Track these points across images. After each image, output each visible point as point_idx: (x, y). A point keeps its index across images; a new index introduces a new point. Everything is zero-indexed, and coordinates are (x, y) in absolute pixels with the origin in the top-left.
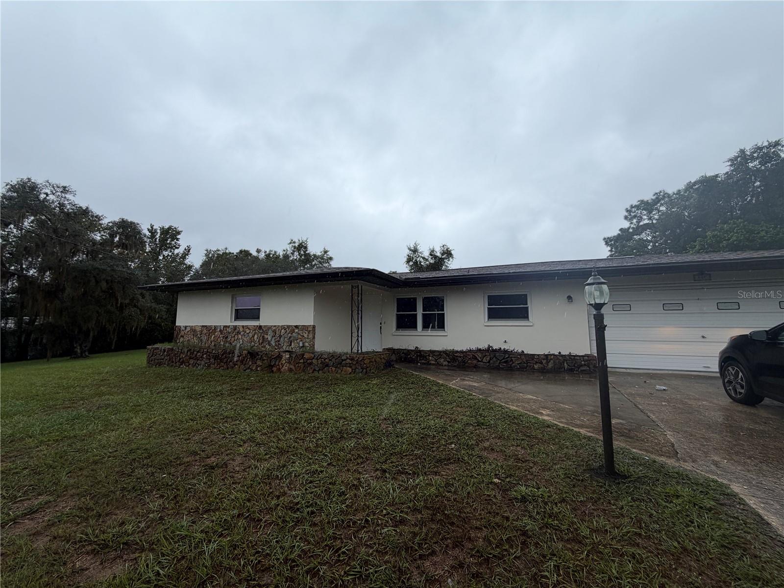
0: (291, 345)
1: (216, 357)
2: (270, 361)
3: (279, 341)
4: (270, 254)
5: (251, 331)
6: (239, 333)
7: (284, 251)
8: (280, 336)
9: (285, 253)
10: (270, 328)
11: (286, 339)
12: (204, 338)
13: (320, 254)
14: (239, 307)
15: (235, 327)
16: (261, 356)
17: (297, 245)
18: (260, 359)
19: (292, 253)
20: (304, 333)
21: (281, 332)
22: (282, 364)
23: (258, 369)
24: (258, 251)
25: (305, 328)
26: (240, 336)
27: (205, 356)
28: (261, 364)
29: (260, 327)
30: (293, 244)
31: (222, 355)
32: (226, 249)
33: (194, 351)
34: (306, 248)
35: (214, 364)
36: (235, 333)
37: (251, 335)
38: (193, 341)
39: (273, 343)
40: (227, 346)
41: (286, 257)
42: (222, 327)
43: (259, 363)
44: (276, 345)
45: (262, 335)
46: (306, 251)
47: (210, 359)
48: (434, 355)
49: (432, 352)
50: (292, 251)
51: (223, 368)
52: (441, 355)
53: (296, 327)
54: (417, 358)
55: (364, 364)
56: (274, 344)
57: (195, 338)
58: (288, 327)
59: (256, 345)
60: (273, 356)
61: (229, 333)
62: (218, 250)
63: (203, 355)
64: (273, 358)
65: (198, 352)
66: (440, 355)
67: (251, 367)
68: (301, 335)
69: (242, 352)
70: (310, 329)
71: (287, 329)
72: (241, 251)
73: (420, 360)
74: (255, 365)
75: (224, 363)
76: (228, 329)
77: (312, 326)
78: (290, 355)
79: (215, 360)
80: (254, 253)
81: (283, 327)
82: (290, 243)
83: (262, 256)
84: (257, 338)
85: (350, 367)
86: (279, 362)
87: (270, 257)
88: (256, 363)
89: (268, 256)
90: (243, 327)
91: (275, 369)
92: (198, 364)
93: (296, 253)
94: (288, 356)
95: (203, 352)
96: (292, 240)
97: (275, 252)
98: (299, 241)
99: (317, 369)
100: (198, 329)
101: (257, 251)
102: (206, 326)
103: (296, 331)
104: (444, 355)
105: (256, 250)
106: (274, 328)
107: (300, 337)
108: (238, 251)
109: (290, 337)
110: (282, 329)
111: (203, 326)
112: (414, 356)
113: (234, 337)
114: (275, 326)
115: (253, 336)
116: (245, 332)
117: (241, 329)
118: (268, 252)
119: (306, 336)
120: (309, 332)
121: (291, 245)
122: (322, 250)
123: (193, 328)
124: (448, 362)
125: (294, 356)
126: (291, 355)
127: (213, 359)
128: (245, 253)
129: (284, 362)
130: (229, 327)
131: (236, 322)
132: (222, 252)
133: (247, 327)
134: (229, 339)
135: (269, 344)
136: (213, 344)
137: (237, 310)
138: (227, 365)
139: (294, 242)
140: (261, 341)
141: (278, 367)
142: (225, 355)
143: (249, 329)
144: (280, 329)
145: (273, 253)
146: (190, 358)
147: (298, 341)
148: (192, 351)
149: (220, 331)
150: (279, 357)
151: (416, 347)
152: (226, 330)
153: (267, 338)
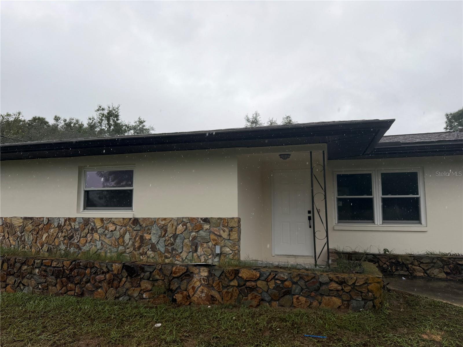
0: (196, 251)
1: (59, 273)
2: (170, 282)
3: (172, 244)
4: (70, 123)
5: (118, 227)
6: (94, 230)
7: (90, 119)
8: (175, 236)
9: (91, 121)
10: (154, 222)
11: (186, 241)
12: (29, 238)
13: (134, 124)
14: (90, 187)
15: (87, 221)
16: (151, 273)
17: (106, 112)
18: (148, 279)
19: (99, 122)
20: (222, 232)
21: (176, 229)
22: (193, 288)
23: (144, 296)
24: (57, 119)
25: (222, 222)
26: (96, 236)
27: (37, 270)
28: (150, 287)
29: (136, 221)
30: (102, 112)
31: (71, 270)
33: (15, 262)
34: (117, 116)
35: (55, 286)
36: (86, 231)
37: (117, 234)
38: (8, 243)
39: (161, 247)
40: (72, 252)
41: (92, 127)
42: (63, 220)
43: (146, 285)
44: (167, 251)
45: (140, 234)
47: (45, 276)
48: (422, 263)
49: (417, 259)
50: (99, 120)
52: (435, 263)
53: (206, 220)
56: (162, 250)
57: (11, 239)
58: (191, 220)
59: (128, 251)
60: (175, 273)
61: (76, 230)
64: (174, 278)
66: (432, 262)
67: (129, 293)
68: (216, 235)
70: (232, 224)
71: (188, 225)
76: (73, 224)
77: (236, 220)
78: (209, 272)
79: (57, 278)
80: (51, 122)
81: (181, 221)
82: (98, 110)
84: (130, 239)
88: (140, 286)
89: (68, 125)
90: (102, 220)
91: (179, 297)
92: (24, 285)
93: (105, 122)
94: (206, 274)
96: (100, 107)
97: (77, 121)
98: (109, 108)
100: (17, 223)
101: (55, 119)
102: (31, 218)
103: (206, 226)
106: (163, 222)
107: (213, 237)
108: (30, 118)
109: (195, 238)
110: (178, 225)
111: (26, 219)
113: (86, 236)
114: (165, 219)
115: (122, 236)
116: (107, 229)
117: (98, 224)
118: (68, 121)
119: (225, 235)
120: (231, 229)
121: (100, 112)
122: (137, 119)
123: (8, 221)
125: (218, 274)
126: (213, 273)
127: (53, 277)
129: (198, 284)
130: (75, 220)
131: (86, 212)
133: (110, 220)
134: (76, 241)
135: (153, 248)
136: (45, 248)
137: (87, 193)
139: (103, 109)
140: (137, 245)
141: (185, 292)
143: (114, 223)
144: (175, 224)
145: (74, 121)
146: (9, 274)
147: (210, 244)
149: (59, 226)
150: (188, 275)
151: (385, 250)
152: (70, 224)
153: (150, 239)
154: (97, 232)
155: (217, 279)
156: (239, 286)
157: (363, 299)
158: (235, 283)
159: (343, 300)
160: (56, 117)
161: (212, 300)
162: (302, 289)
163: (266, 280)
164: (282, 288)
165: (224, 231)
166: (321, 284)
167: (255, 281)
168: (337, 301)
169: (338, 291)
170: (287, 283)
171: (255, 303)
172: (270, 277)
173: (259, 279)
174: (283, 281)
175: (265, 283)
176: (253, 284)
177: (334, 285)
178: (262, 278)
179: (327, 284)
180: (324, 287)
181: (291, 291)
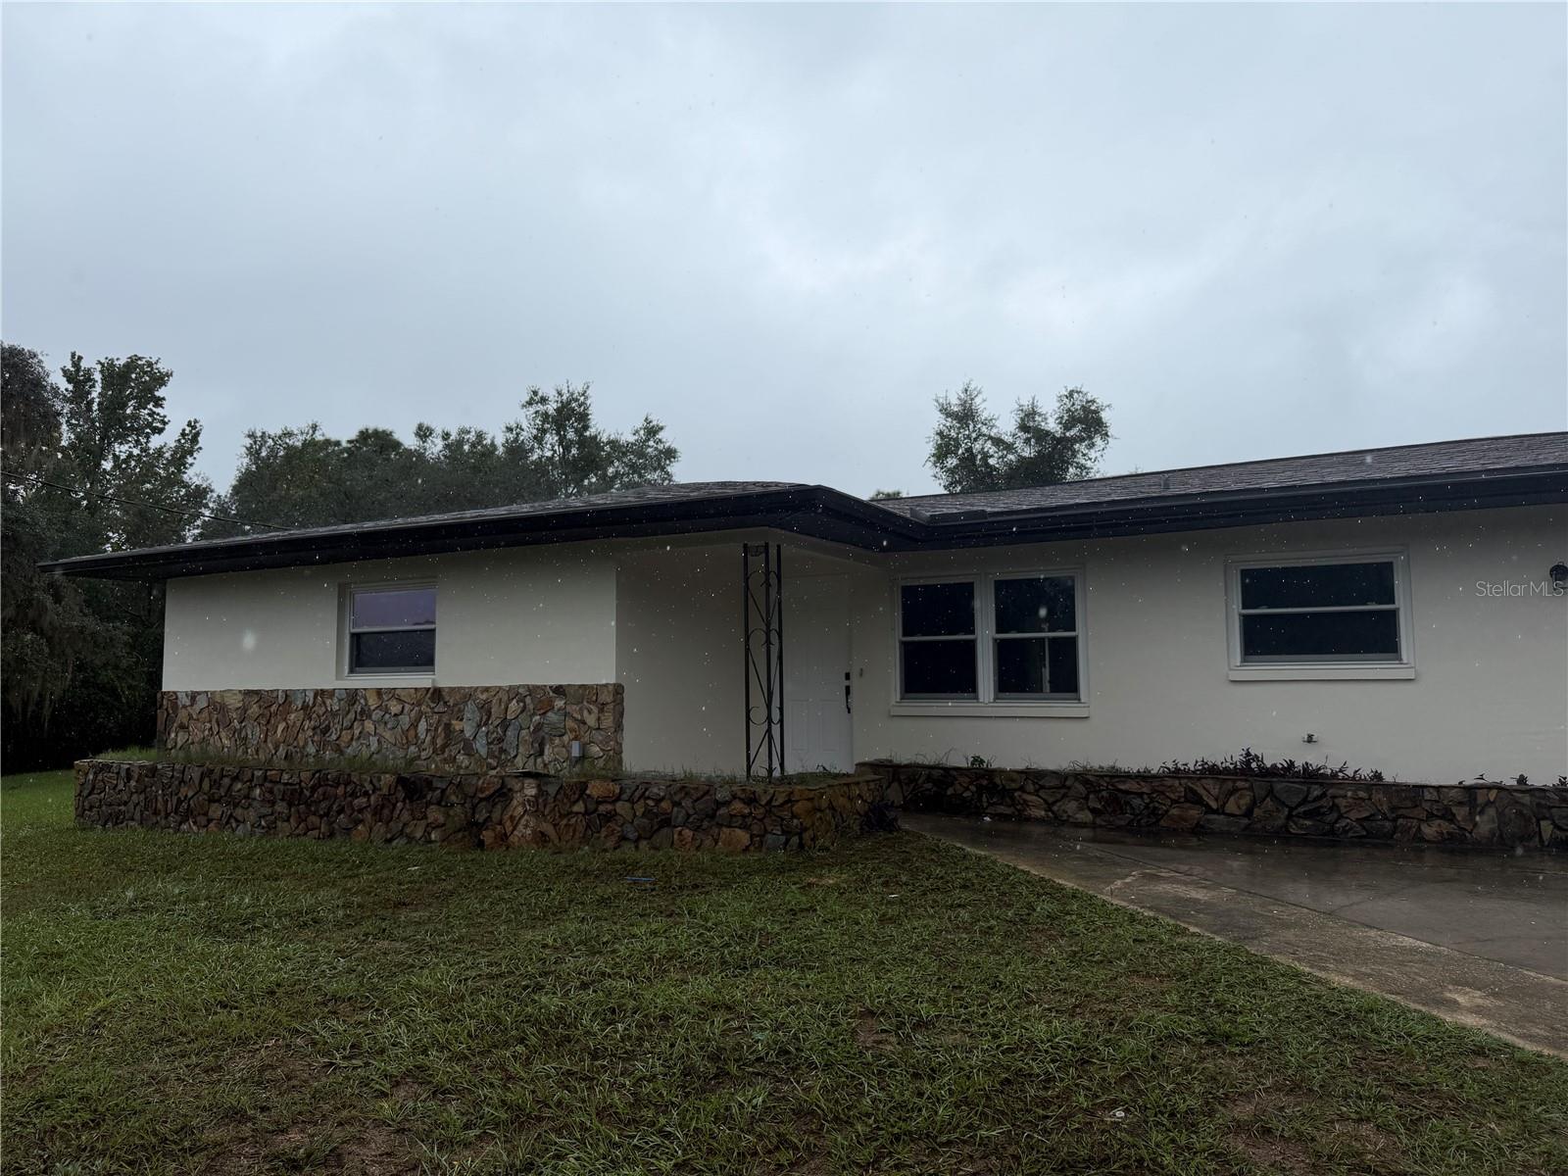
0: (541, 753)
1: (294, 796)
2: (474, 808)
3: (501, 740)
4: (460, 443)
5: (407, 707)
6: (365, 714)
7: (509, 429)
8: (505, 724)
9: (511, 436)
10: (468, 694)
11: (524, 732)
12: (254, 733)
13: (632, 439)
14: (363, 625)
15: (353, 695)
16: (443, 791)
17: (551, 408)
18: (439, 803)
19: (535, 437)
20: (585, 713)
21: (506, 709)
22: (512, 818)
23: (433, 836)
24: (423, 433)
25: (587, 694)
26: (369, 726)
27: (258, 791)
28: (441, 820)
29: (437, 694)
30: (540, 408)
31: (314, 789)
32: (314, 428)
33: (222, 776)
34: (584, 418)
35: (288, 820)
36: (351, 716)
37: (405, 720)
38: (219, 744)
39: (480, 746)
40: (327, 758)
41: (516, 450)
42: (311, 695)
43: (435, 814)
44: (490, 754)
45: (445, 719)
46: (586, 428)
47: (273, 803)
48: (1042, 787)
49: (1034, 777)
50: (535, 432)
51: (315, 833)
52: (1069, 788)
53: (559, 690)
54: (980, 796)
55: (794, 816)
56: (483, 752)
57: (223, 734)
58: (532, 690)
59: (424, 755)
60: (482, 790)
61: (334, 714)
62: (289, 434)
63: (251, 789)
64: (481, 800)
65: (235, 779)
66: (1064, 786)
67: (408, 830)
68: (576, 720)
69: (379, 780)
70: (606, 697)
71: (528, 700)
72: (364, 436)
73: (991, 805)
74: (423, 823)
75: (321, 817)
76: (328, 702)
77: (611, 688)
78: (539, 787)
79: (290, 805)
80: (410, 441)
81: (513, 693)
82: (530, 403)
83: (435, 447)
84: (428, 731)
85: (745, 827)
86: (504, 809)
87: (462, 453)
88: (425, 817)
89: (454, 448)
90: (379, 692)
91: (487, 836)
92: (237, 821)
93: (551, 439)
94: (533, 792)
95: (251, 781)
96: (535, 393)
97: (480, 436)
98: (560, 394)
99: (631, 836)
100: (234, 702)
101: (417, 434)
102: (257, 692)
103: (559, 703)
104: (1077, 785)
105: (414, 428)
106: (484, 696)
107: (570, 724)
108: (353, 435)
109: (539, 727)
110: (510, 700)
111: (248, 693)
112: (967, 789)
113: (351, 727)
114: (487, 689)
115: (414, 725)
116: (387, 711)
117: (373, 702)
118: (453, 437)
119: (591, 720)
120: (602, 708)
121: (532, 410)
122: (640, 423)
123: (218, 699)
124: (1093, 811)
125: (552, 790)
126: (544, 788)
127: (284, 804)
128: (377, 443)
129: (520, 810)
130: (331, 693)
131: (354, 677)
132: (301, 438)
133: (392, 693)
134: (334, 737)
135: (468, 749)
136: (282, 752)
137: (356, 638)
138: (331, 824)
139: (544, 400)
140: (439, 742)
141: (499, 827)
142: (320, 790)
143: (399, 700)
144: (505, 698)
145: (472, 437)
146: (212, 800)
147: (566, 738)
148: (216, 776)
149: (305, 707)
150: (503, 794)
151: (977, 760)
152: (324, 703)
153: (462, 731)
154: (369, 717)
155: (550, 800)
156: (587, 813)
157: (784, 832)
158: (579, 807)
159: (752, 836)
160: (420, 427)
161: (541, 838)
162: (689, 816)
163: (630, 800)
164: (656, 815)
165: (590, 712)
166: (719, 804)
167: (614, 802)
168: (742, 836)
169: (744, 817)
170: (664, 805)
171: (610, 844)
172: (637, 794)
173: (618, 799)
174: (658, 801)
175: (628, 805)
176: (610, 807)
177: (737, 806)
178: (625, 797)
179: (727, 803)
180: (723, 811)
181: (670, 819)
